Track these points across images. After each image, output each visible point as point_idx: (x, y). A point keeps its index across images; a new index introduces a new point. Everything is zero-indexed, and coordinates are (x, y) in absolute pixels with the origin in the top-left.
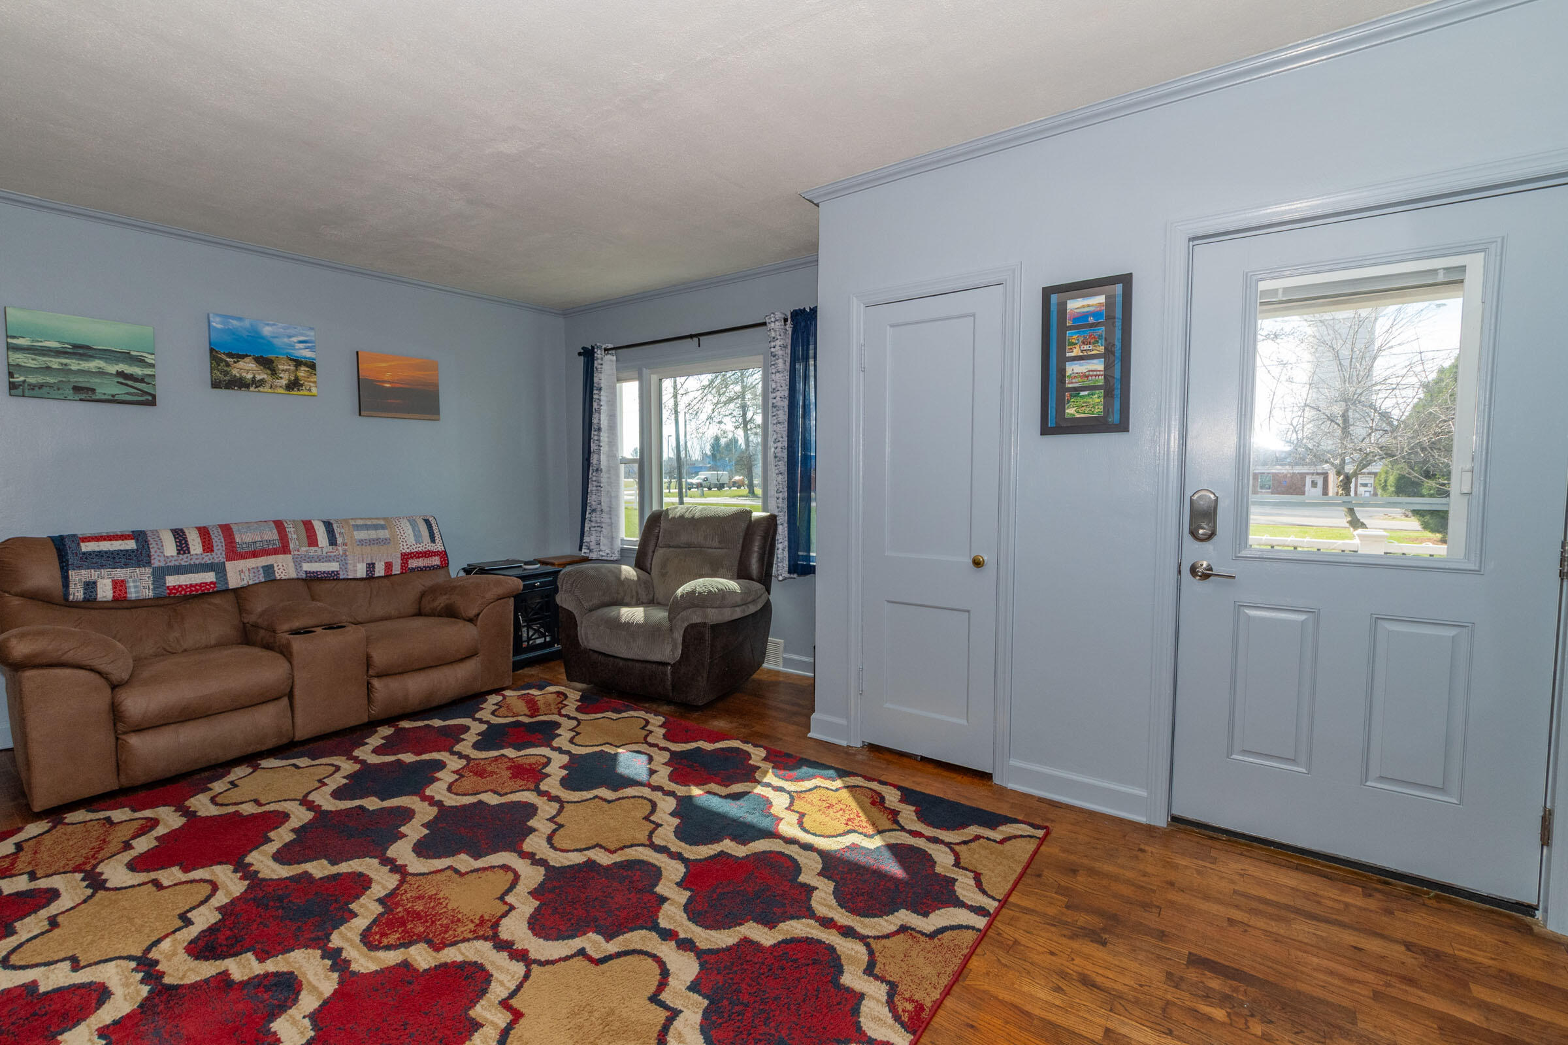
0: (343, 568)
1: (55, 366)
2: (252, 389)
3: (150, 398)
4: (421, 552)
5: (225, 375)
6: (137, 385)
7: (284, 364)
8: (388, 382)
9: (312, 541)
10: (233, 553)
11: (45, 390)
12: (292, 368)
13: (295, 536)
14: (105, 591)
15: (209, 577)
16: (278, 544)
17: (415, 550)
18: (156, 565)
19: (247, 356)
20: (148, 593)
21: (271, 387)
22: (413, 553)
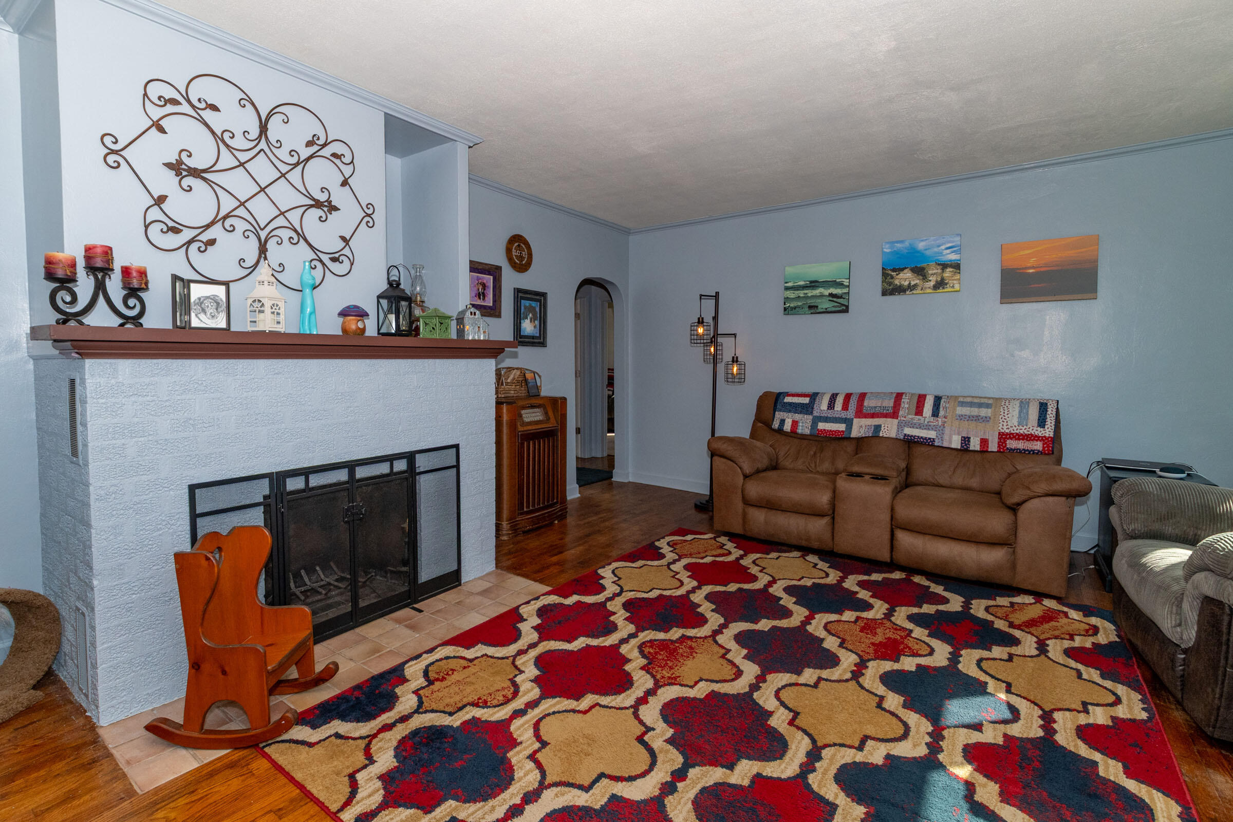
0: (939, 437)
1: (802, 295)
2: (908, 293)
3: (844, 308)
4: (1022, 435)
5: (890, 286)
6: (839, 300)
7: (933, 270)
8: (1033, 268)
9: (919, 411)
10: (860, 413)
11: (797, 309)
12: (940, 271)
13: (907, 406)
14: (787, 427)
15: (842, 427)
16: (891, 411)
17: (1016, 431)
18: (815, 415)
19: (906, 268)
20: (807, 432)
21: (922, 289)
22: (1013, 434)
